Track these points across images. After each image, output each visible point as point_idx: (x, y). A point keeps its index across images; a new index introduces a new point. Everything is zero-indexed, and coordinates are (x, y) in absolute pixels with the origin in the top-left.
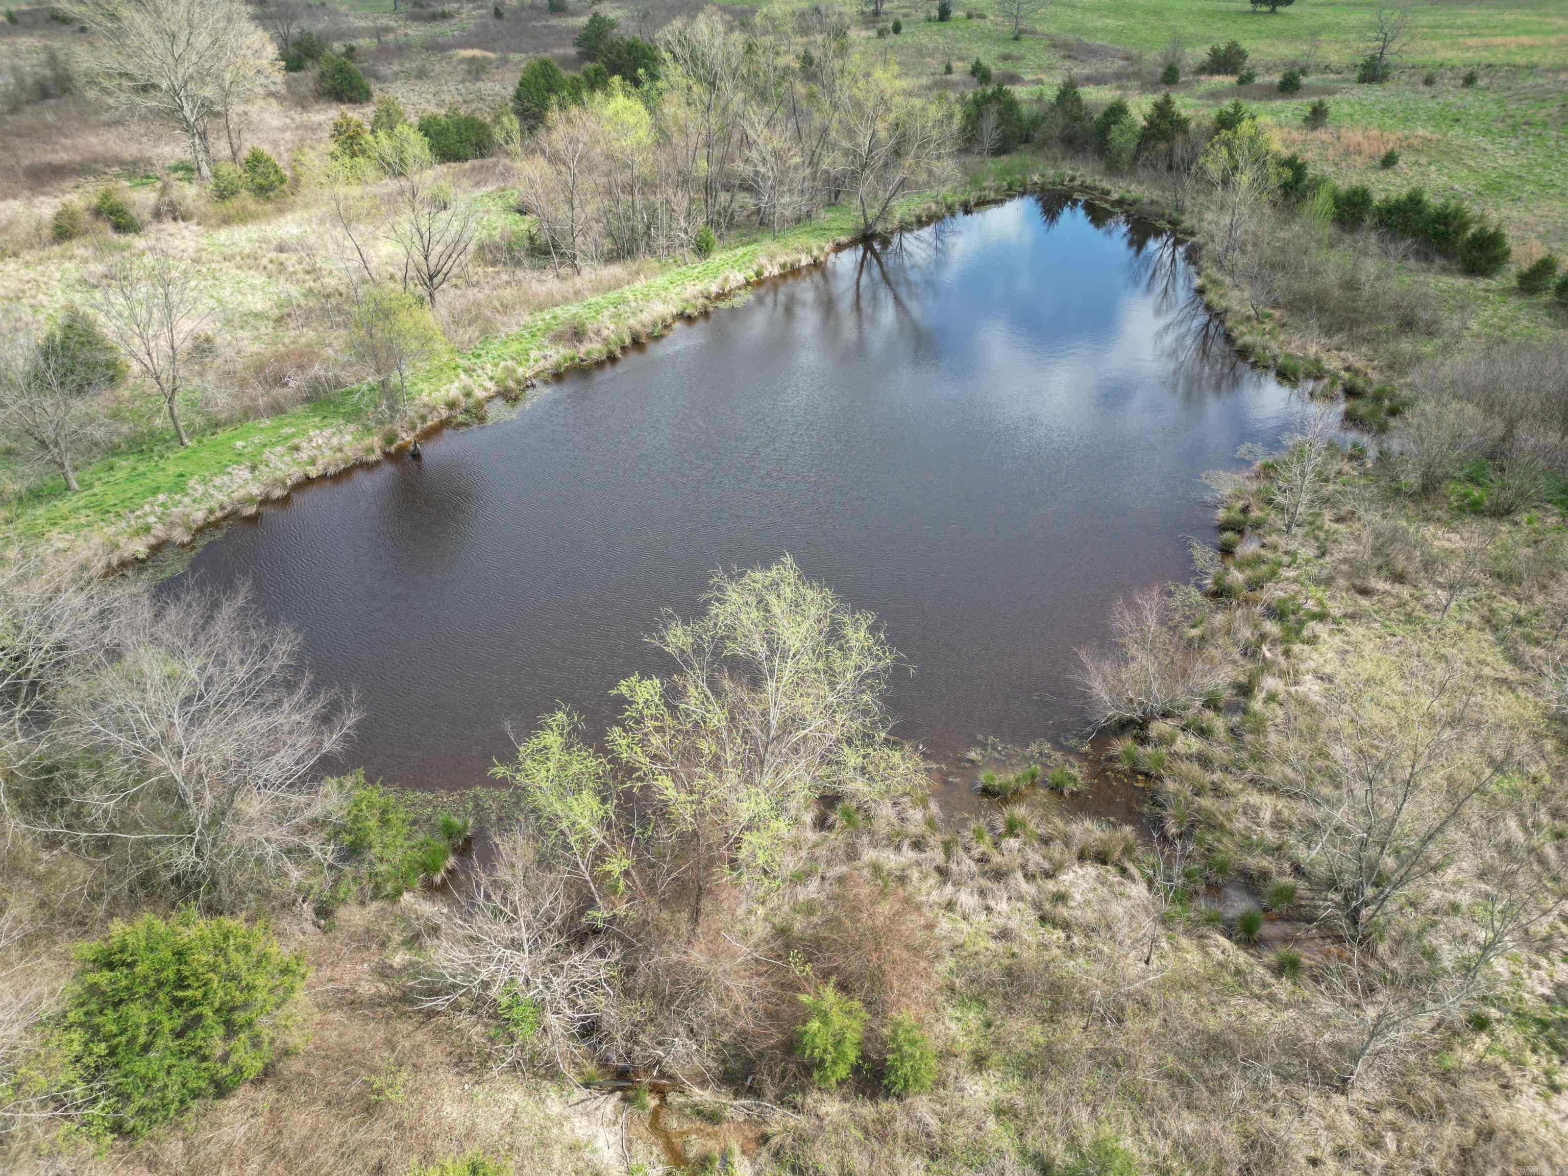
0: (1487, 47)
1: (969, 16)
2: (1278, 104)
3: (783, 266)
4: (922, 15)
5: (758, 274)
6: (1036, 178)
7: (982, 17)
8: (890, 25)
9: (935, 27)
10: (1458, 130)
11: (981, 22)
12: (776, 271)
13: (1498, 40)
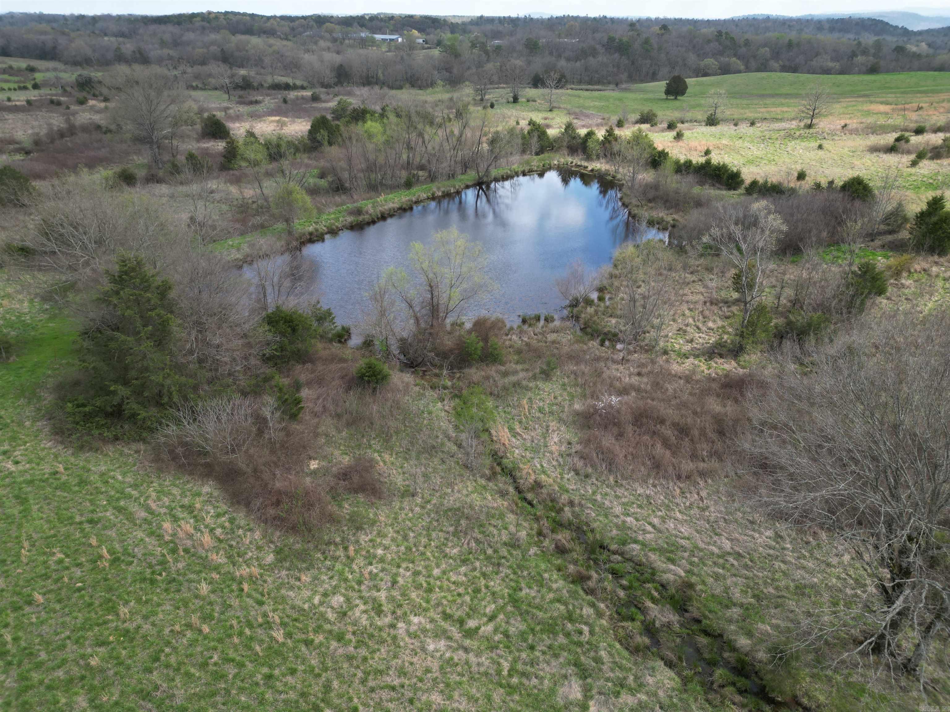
0: (768, 112)
1: (528, 101)
2: (667, 133)
3: (443, 192)
4: (504, 100)
5: (433, 194)
6: (556, 162)
7: (534, 101)
8: (489, 105)
9: (511, 105)
10: (741, 141)
11: (534, 103)
12: (440, 194)
13: (773, 109)
